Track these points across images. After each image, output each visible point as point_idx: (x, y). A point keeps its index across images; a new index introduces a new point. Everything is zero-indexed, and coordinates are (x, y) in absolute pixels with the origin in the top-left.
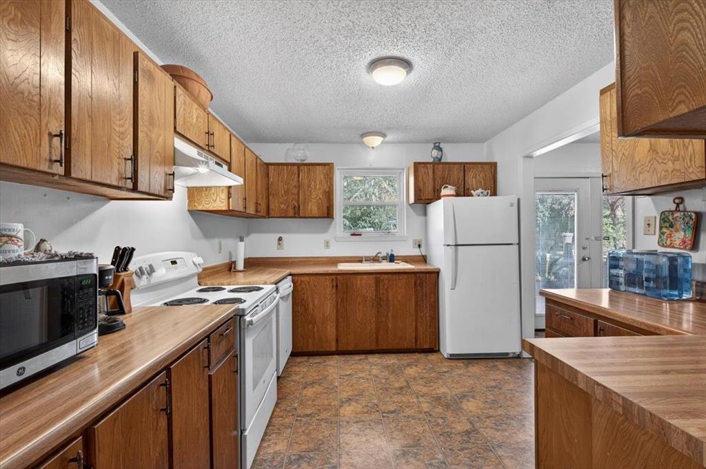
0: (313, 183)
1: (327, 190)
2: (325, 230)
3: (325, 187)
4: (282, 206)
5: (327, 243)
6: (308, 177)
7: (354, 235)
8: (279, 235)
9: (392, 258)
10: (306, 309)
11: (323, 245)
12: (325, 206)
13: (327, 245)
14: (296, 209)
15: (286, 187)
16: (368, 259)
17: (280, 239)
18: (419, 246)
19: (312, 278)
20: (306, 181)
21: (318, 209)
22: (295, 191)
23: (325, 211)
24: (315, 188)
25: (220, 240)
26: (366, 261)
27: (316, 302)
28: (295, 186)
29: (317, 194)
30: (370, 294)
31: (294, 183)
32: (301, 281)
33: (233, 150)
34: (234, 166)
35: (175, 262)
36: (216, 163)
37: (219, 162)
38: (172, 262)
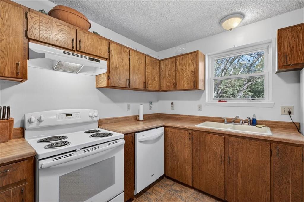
0: (184, 67)
1: (194, 70)
2: (199, 98)
3: (192, 68)
4: (167, 84)
5: (200, 106)
6: (181, 63)
7: (219, 101)
8: (171, 102)
9: (254, 122)
10: (173, 150)
11: (197, 108)
12: (192, 81)
13: (200, 108)
14: (175, 84)
15: (169, 72)
16: (229, 121)
17: (172, 104)
18: (290, 113)
19: (176, 130)
20: (180, 67)
21: (188, 83)
22: (174, 74)
23: (192, 85)
24: (186, 70)
25: (128, 103)
26: (227, 122)
27: (179, 147)
28: (174, 71)
29: (187, 74)
30: (220, 151)
31: (174, 69)
32: (170, 132)
33: (113, 51)
34: (114, 61)
35: (71, 115)
36: (90, 59)
37: (95, 58)
38: (67, 115)
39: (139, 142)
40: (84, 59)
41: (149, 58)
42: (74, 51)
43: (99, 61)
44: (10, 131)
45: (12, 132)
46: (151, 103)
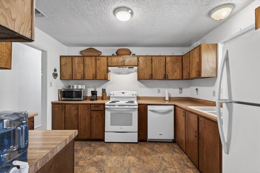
0: (193, 59)
1: (198, 61)
4: (186, 74)
6: (192, 57)
12: (197, 70)
13: (214, 94)
14: (189, 74)
15: (186, 64)
21: (195, 73)
22: (189, 65)
24: (194, 62)
28: (189, 63)
29: (195, 65)
31: (189, 61)
33: (140, 61)
34: (141, 66)
35: (124, 93)
36: (129, 68)
37: (131, 67)
38: (123, 93)
39: (149, 110)
40: (126, 68)
41: (169, 57)
42: (122, 66)
43: (133, 68)
44: (106, 96)
45: (107, 97)
46: (180, 89)
